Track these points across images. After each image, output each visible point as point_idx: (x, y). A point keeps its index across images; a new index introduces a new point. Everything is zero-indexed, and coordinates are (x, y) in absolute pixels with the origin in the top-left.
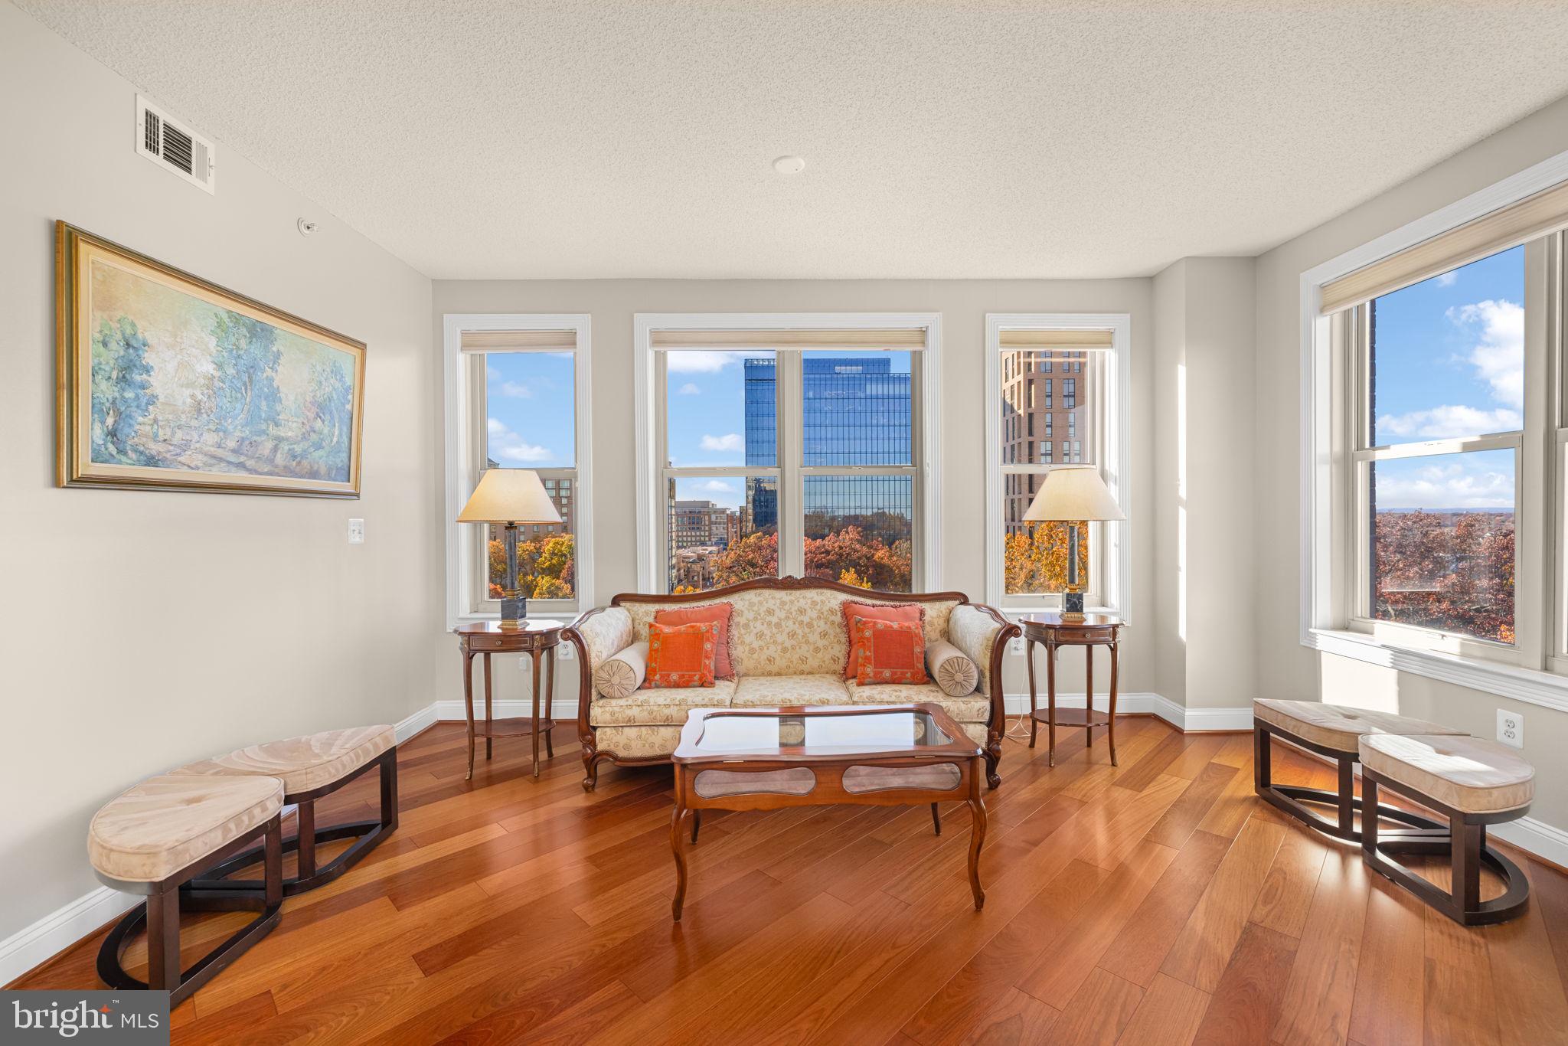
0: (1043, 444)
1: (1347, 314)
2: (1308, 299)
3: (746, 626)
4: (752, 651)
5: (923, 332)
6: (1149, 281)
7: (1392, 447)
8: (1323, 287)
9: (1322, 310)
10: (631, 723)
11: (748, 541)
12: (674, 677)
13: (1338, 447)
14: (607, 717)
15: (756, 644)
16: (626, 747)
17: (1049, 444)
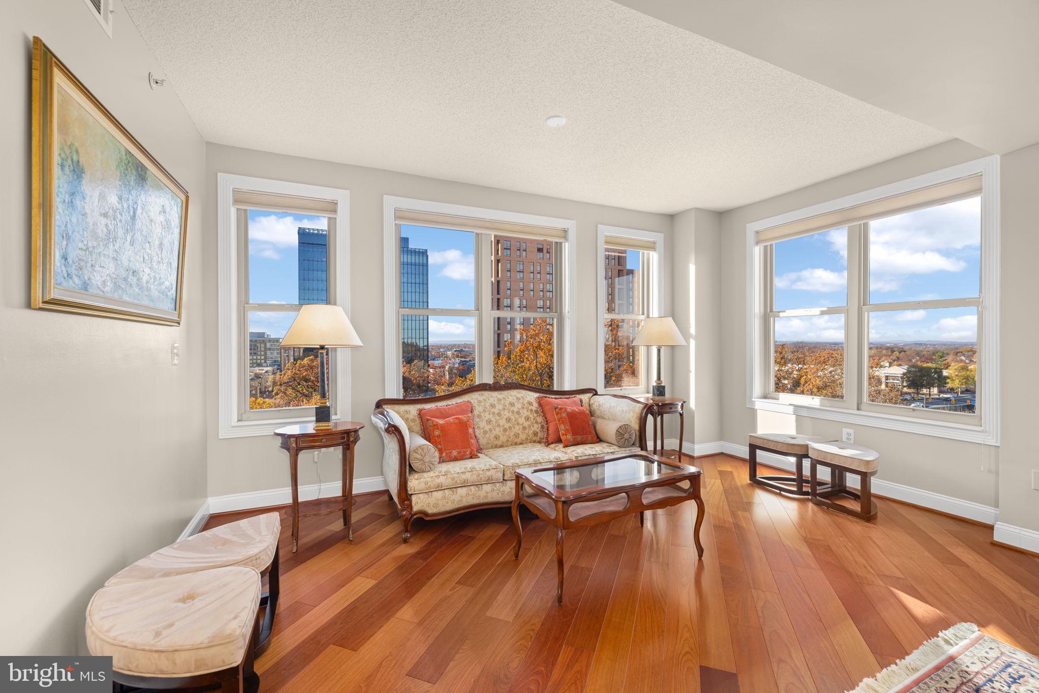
0: (505, 300)
1: (766, 247)
2: (750, 237)
3: (479, 416)
4: (485, 432)
5: (565, 231)
6: (672, 218)
7: (787, 311)
8: (757, 232)
9: (757, 243)
10: (439, 488)
11: (302, 363)
12: (454, 453)
13: (762, 310)
14: (423, 486)
15: (487, 428)
16: (436, 505)
17: (509, 300)
